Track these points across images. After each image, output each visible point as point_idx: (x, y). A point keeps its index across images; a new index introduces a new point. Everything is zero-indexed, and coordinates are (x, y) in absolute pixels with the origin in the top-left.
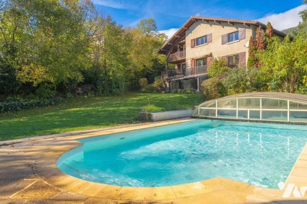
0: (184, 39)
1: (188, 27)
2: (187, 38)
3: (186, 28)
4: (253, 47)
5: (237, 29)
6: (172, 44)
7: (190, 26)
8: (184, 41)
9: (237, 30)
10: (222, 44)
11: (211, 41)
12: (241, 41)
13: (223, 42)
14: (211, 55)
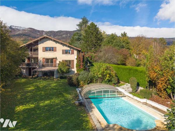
0: (37, 45)
2: (39, 45)
9: (70, 49)
10: (63, 54)
11: (56, 51)
12: (72, 55)
13: (63, 53)
14: (56, 58)
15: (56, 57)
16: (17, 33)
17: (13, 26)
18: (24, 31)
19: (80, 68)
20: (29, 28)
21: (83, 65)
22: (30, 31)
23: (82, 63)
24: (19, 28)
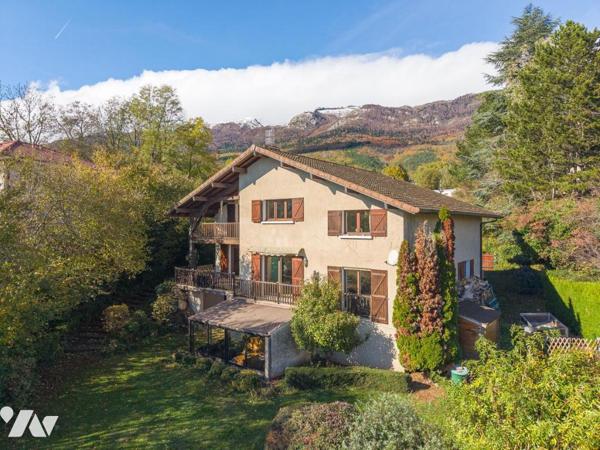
0: (236, 192)
1: (246, 167)
2: (242, 193)
3: (239, 170)
4: (410, 275)
5: (369, 206)
6: (205, 199)
7: (250, 164)
8: (235, 198)
9: (366, 208)
10: (330, 234)
11: (302, 219)
12: (377, 239)
13: (333, 230)
14: (302, 255)
15: (302, 251)
16: (333, 128)
17: (323, 109)
18: (351, 117)
19: (418, 329)
20: (364, 107)
21: (441, 315)
22: (368, 116)
23: (427, 302)
24: (337, 111)
